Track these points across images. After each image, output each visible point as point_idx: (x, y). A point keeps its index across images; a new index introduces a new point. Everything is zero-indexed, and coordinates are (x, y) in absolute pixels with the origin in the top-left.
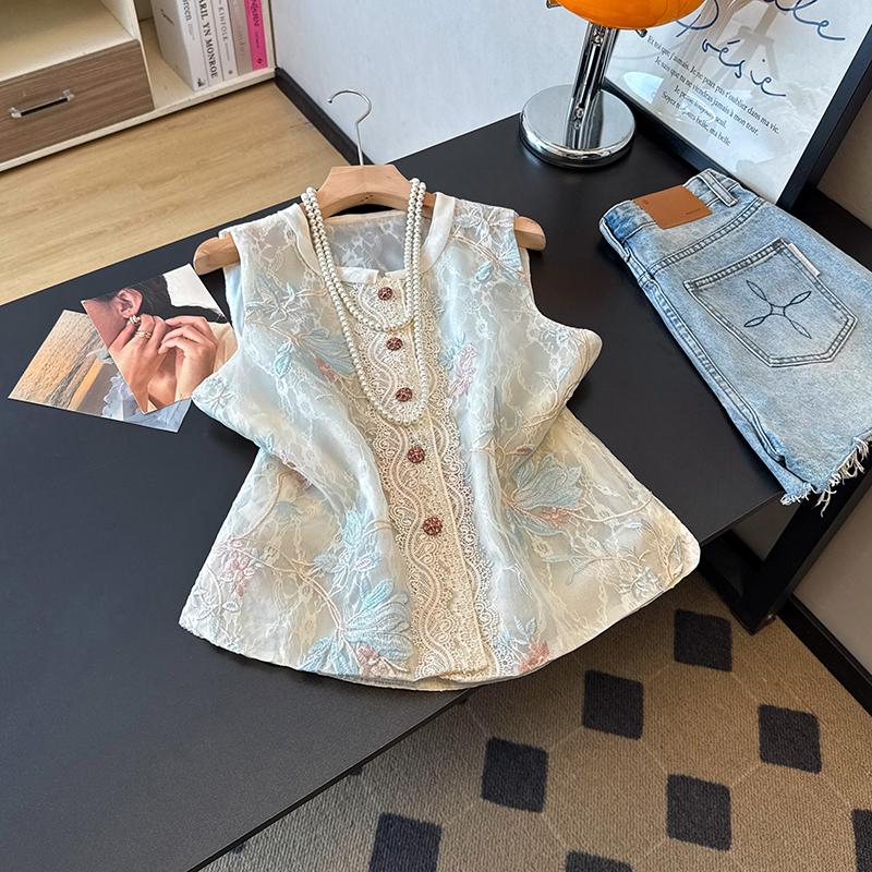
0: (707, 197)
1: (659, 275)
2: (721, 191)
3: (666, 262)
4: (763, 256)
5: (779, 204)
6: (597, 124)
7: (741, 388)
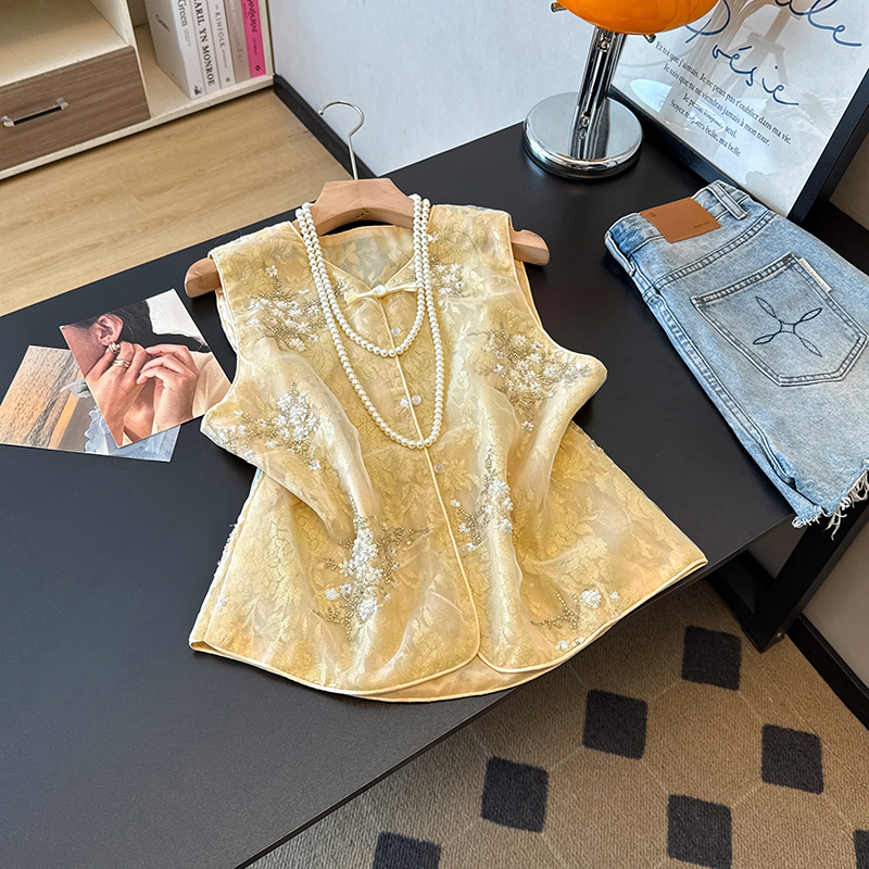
0: (716, 209)
1: (665, 290)
2: (730, 204)
3: (672, 277)
4: (773, 272)
5: (792, 217)
6: (603, 133)
7: (749, 408)
